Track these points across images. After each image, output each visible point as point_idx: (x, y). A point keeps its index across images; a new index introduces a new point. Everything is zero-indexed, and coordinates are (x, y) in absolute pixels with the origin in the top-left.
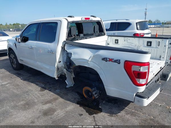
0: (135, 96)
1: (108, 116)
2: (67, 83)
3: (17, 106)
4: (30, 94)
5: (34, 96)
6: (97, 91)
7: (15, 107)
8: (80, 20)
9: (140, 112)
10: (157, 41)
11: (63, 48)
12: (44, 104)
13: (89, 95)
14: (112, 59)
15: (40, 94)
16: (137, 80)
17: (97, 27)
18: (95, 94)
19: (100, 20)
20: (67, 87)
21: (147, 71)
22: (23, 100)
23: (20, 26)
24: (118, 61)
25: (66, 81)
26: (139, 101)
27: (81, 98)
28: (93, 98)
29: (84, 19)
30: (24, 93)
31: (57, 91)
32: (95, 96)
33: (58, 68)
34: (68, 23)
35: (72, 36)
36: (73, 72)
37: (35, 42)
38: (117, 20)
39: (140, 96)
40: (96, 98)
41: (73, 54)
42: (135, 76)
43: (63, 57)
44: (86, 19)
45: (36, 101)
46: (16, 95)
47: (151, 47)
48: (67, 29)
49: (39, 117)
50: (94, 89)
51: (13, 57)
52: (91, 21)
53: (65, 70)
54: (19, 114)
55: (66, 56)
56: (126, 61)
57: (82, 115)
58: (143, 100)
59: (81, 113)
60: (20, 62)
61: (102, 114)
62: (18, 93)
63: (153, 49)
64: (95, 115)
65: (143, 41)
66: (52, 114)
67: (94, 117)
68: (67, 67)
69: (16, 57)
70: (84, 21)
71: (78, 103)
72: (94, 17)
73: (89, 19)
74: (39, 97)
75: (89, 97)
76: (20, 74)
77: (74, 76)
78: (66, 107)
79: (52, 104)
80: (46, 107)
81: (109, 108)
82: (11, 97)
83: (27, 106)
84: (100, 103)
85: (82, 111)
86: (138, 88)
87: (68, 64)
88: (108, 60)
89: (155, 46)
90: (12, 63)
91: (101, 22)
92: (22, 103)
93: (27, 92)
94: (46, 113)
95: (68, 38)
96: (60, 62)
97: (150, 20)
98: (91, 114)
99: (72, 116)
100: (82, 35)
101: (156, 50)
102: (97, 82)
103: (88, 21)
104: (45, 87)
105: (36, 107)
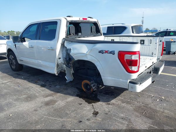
0: (129, 83)
1: (106, 104)
2: (67, 79)
3: (19, 99)
4: (31, 90)
5: (35, 91)
6: (95, 84)
7: (17, 100)
8: (78, 20)
9: (135, 101)
10: (149, 40)
11: (63, 45)
12: (45, 97)
13: (88, 88)
14: (107, 51)
15: (40, 89)
16: (130, 67)
17: (94, 28)
18: (93, 86)
19: (97, 21)
20: (67, 82)
21: (138, 59)
22: (24, 95)
23: (15, 33)
24: (113, 53)
25: (65, 77)
26: (132, 88)
27: (80, 92)
28: (92, 90)
29: (81, 19)
30: (25, 89)
31: (57, 86)
32: (93, 88)
33: (58, 64)
34: (67, 21)
35: (71, 35)
36: (72, 66)
37: (36, 41)
38: (113, 24)
39: (133, 82)
40: (94, 90)
41: (72, 49)
42: (128, 64)
43: (63, 54)
44: (84, 19)
45: (37, 95)
46: (18, 91)
47: (144, 45)
48: (66, 27)
49: (41, 107)
50: (92, 82)
51: (12, 58)
52: (88, 21)
53: (64, 66)
54: (22, 105)
55: (65, 52)
56: (119, 51)
57: (81, 104)
58: (135, 86)
59: (81, 102)
60: (20, 62)
61: (100, 103)
62: (19, 89)
63: (146, 46)
64: (93, 104)
65: (137, 39)
66: (53, 104)
67: (92, 105)
68: (66, 63)
69: (15, 58)
70: (82, 21)
71: (77, 96)
72: (91, 18)
73: (86, 19)
74: (40, 92)
75: (87, 90)
76: (20, 74)
77: (73, 72)
78: (67, 99)
79: (53, 97)
80: (47, 99)
81: (107, 99)
82: (13, 92)
83: (29, 99)
84: (97, 95)
85: (81, 101)
86: (131, 75)
87: (68, 59)
88: (104, 52)
89: (147, 44)
90: (11, 64)
91: (98, 23)
92: (24, 96)
93: (28, 88)
94: (47, 104)
95: (67, 36)
96: (60, 58)
97: (147, 28)
98: (89, 103)
99: (72, 105)
100: (80, 34)
101: (149, 48)
102: (95, 77)
103: (85, 21)
104: (45, 84)
105: (38, 99)
